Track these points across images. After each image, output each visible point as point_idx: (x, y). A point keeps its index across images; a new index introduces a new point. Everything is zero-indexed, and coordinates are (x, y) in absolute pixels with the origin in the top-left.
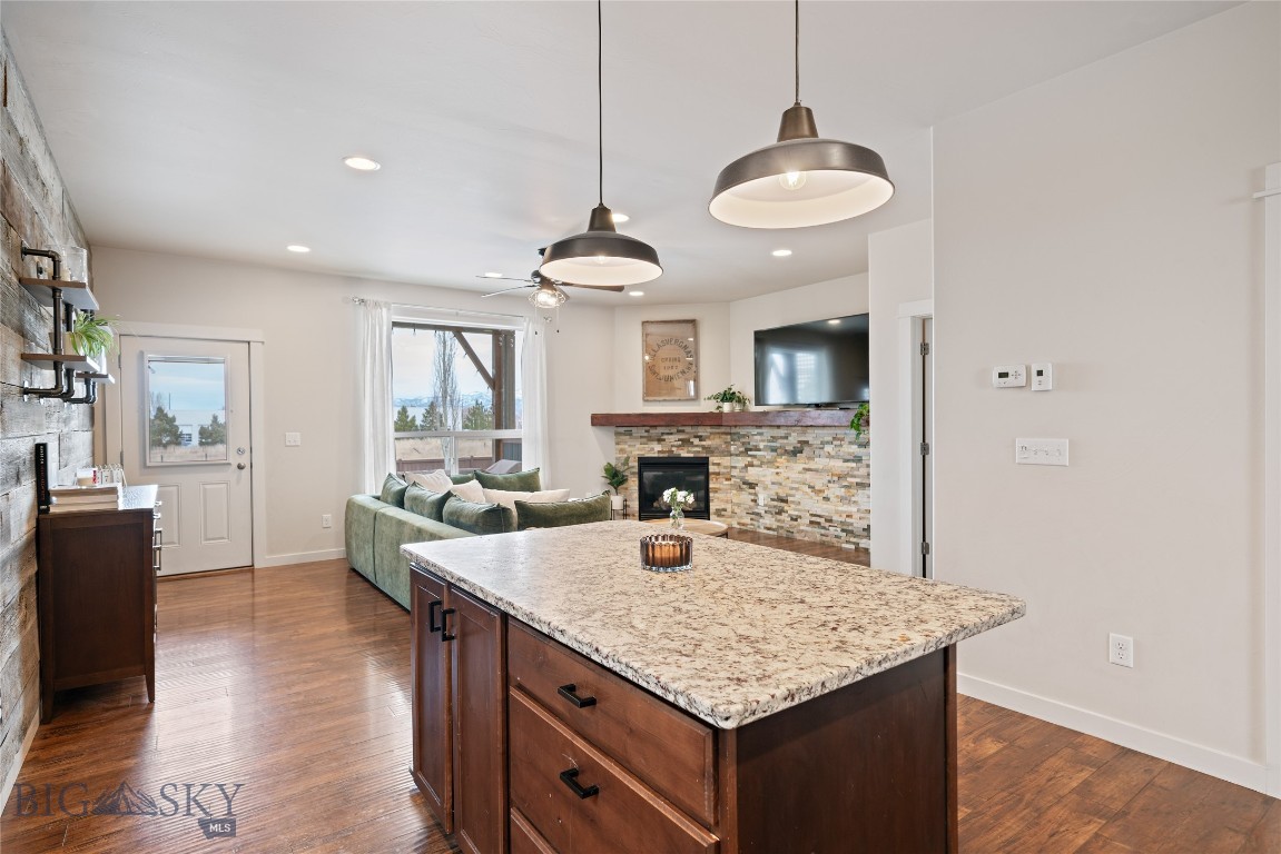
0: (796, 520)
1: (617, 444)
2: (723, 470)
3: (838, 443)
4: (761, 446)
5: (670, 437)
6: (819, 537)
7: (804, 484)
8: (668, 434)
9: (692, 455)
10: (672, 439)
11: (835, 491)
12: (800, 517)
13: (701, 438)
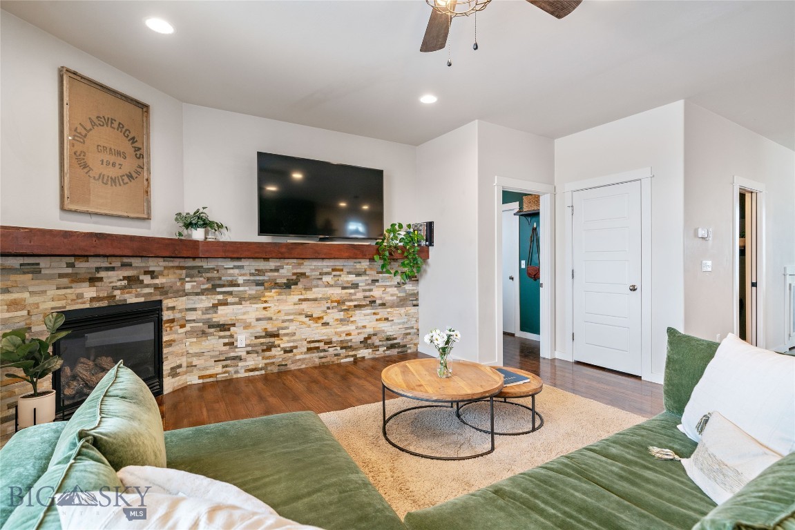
0: (291, 351)
2: (178, 315)
3: (338, 273)
4: (240, 280)
5: (110, 273)
6: (317, 361)
7: (300, 314)
8: (107, 269)
9: (142, 300)
10: (113, 278)
11: (337, 314)
12: (296, 347)
13: (152, 274)
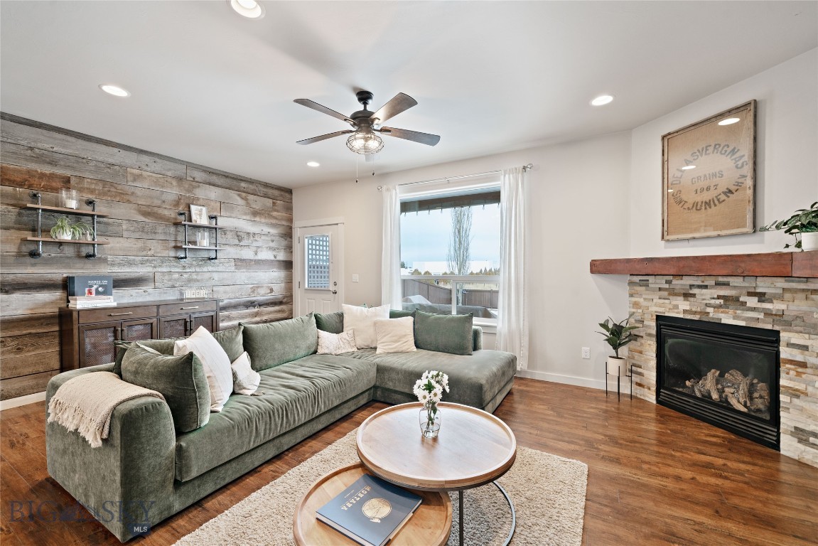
1: (631, 295)
2: (814, 360)
5: (704, 291)
8: (700, 287)
9: (743, 324)
10: (707, 295)
13: (762, 297)
